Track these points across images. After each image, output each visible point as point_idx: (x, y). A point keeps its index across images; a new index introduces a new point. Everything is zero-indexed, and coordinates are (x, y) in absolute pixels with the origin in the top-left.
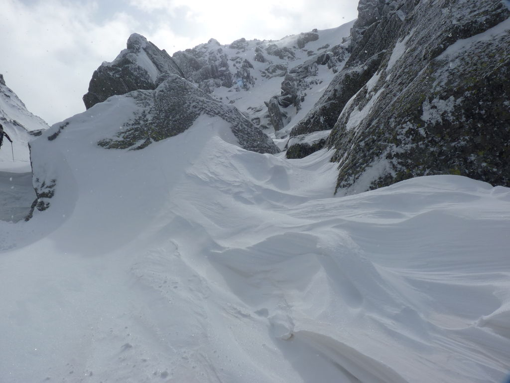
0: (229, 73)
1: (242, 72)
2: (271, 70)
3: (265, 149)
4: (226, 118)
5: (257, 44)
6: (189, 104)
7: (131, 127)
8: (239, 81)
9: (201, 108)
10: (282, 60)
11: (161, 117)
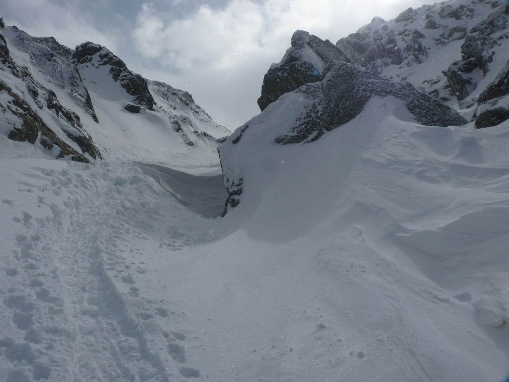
0: (398, 49)
1: (412, 45)
2: (446, 35)
3: (448, 122)
4: (399, 95)
5: (427, 10)
6: (358, 88)
7: (303, 121)
8: (409, 55)
9: (370, 90)
10: (459, 21)
11: (331, 106)
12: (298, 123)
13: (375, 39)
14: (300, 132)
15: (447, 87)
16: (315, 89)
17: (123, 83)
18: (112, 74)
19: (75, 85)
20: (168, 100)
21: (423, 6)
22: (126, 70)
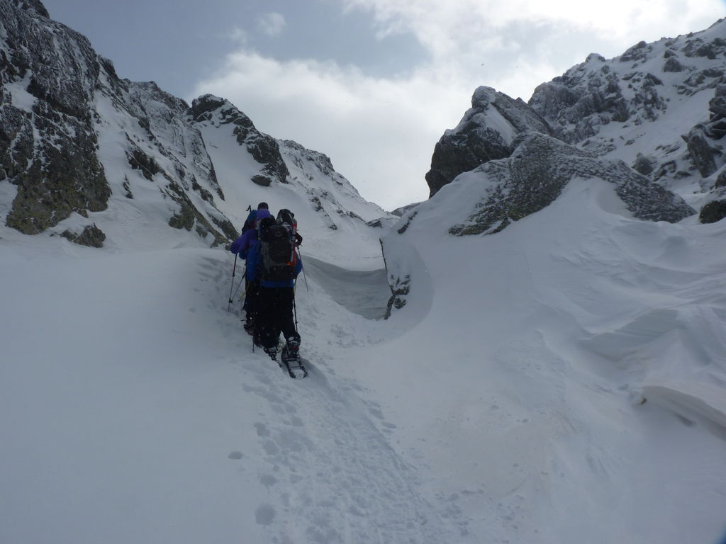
0: (623, 100)
1: (643, 94)
2: (694, 81)
3: (669, 213)
4: (607, 177)
5: (667, 45)
6: (554, 167)
7: (484, 207)
8: (639, 109)
9: (571, 170)
10: (713, 60)
11: (520, 190)
12: (479, 210)
13: (589, 84)
14: (480, 221)
15: (687, 157)
16: (500, 167)
17: (250, 147)
18: (237, 136)
19: (198, 152)
20: (302, 168)
21: (662, 38)
22: (254, 129)
